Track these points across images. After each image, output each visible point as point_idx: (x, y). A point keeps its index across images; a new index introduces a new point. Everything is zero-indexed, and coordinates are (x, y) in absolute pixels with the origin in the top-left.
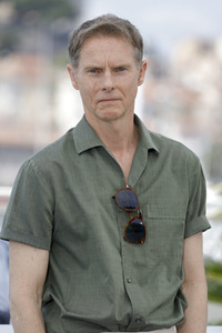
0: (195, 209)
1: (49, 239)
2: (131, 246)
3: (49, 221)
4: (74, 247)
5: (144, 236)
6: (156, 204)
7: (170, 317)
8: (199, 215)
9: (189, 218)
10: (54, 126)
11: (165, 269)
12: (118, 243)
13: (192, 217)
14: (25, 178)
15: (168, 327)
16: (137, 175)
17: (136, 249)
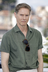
0: (40, 43)
1: (9, 51)
2: (27, 52)
3: (9, 47)
4: (14, 53)
5: (29, 49)
6: (32, 43)
7: (36, 66)
8: (41, 45)
9: (39, 45)
10: (11, 25)
11: (34, 56)
12: (24, 51)
13: (40, 45)
14: (4, 38)
15: (35, 69)
16: (28, 37)
17: (28, 52)
